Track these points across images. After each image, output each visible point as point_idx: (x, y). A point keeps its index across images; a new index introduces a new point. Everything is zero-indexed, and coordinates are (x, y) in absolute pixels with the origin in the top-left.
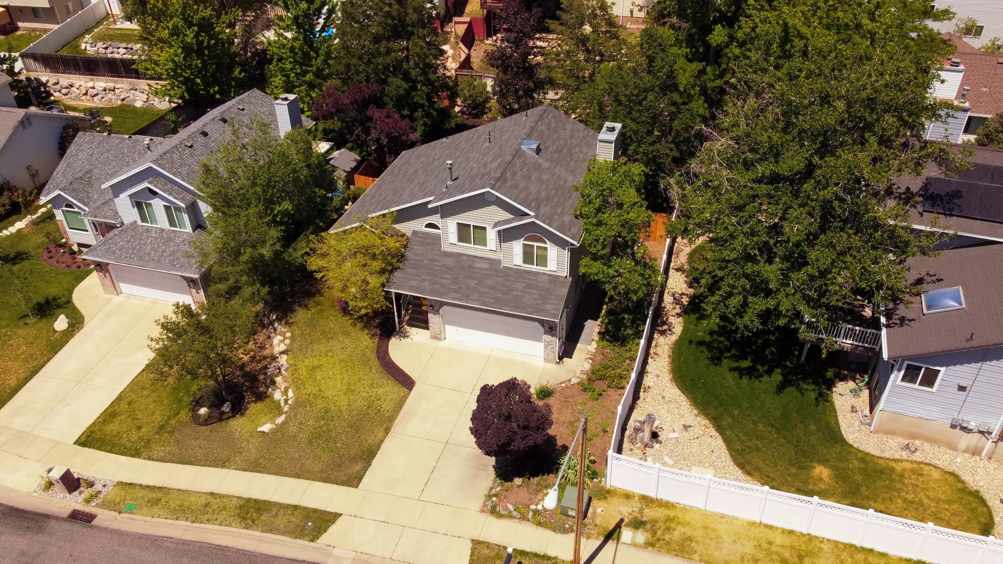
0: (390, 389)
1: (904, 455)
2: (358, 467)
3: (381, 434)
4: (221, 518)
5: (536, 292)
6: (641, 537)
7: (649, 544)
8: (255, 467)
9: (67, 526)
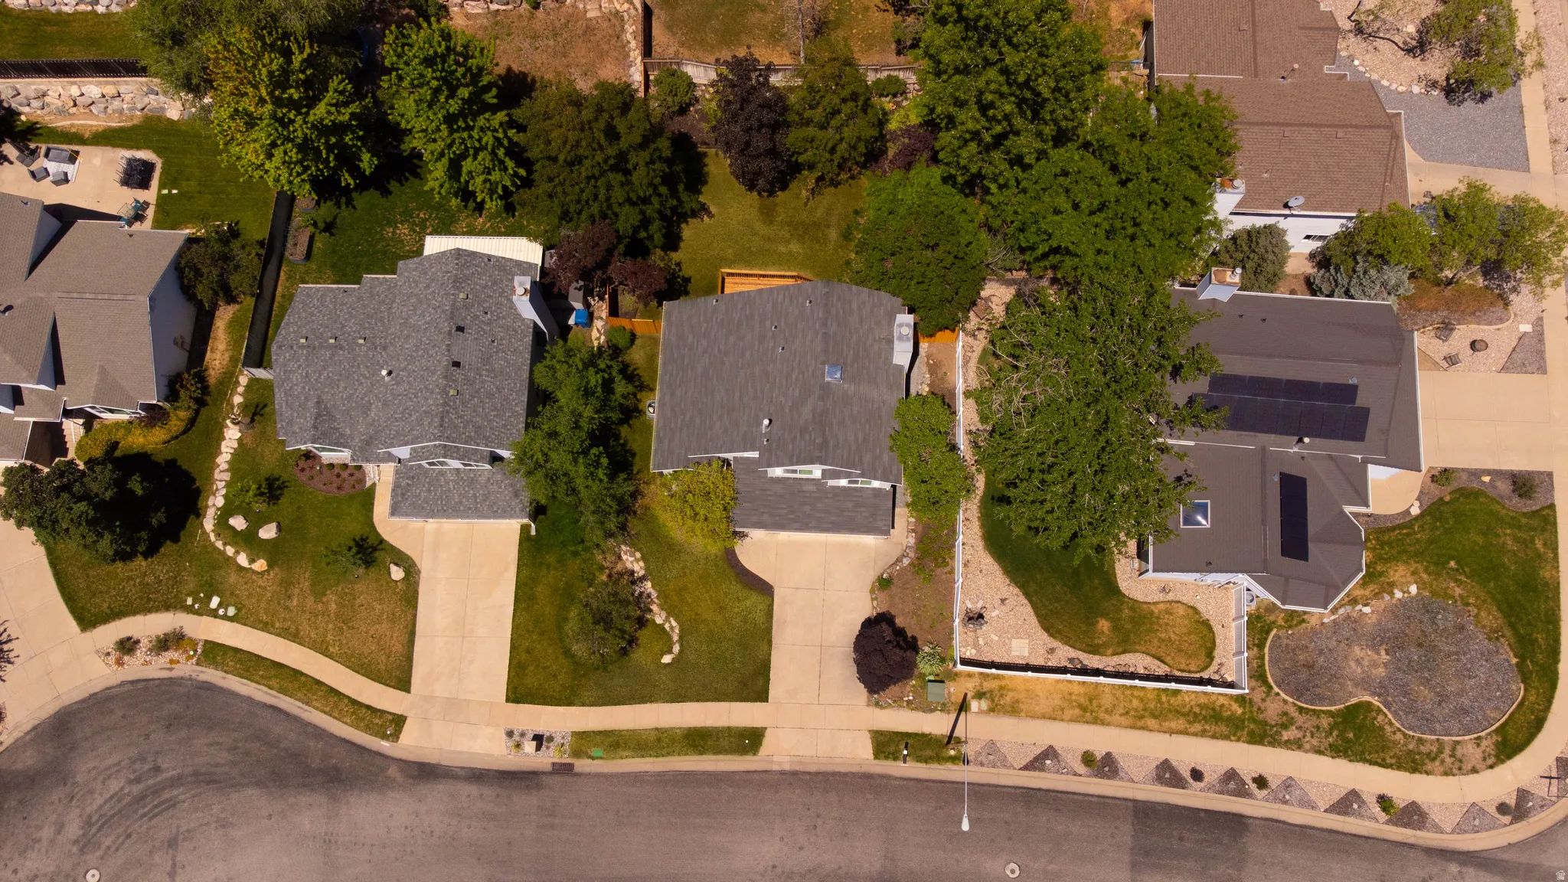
0: (753, 599)
1: (1161, 597)
2: (761, 682)
3: (766, 647)
4: (677, 750)
5: (863, 509)
6: (984, 704)
7: (991, 710)
8: (678, 696)
9: (557, 778)
